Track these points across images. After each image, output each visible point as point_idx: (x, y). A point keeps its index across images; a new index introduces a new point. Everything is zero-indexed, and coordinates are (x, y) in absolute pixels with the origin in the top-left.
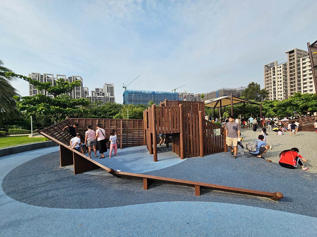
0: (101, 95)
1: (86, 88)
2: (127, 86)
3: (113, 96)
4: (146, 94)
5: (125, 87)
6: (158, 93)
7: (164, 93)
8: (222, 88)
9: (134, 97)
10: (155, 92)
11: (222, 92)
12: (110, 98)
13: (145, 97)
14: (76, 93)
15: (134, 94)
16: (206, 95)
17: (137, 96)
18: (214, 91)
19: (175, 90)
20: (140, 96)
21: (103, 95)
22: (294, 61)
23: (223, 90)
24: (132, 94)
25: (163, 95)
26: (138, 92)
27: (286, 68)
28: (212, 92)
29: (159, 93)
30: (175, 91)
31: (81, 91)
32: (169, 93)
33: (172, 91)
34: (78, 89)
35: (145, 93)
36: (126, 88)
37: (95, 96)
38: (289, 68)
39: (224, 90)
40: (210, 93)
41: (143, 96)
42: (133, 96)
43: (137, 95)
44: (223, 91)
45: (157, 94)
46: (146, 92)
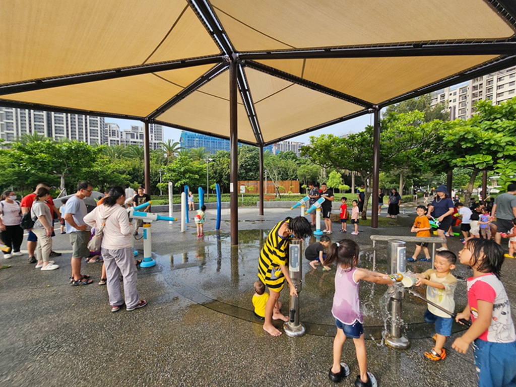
0: (137, 138)
1: (115, 124)
3: (161, 140)
9: (197, 143)
12: (155, 144)
13: (218, 144)
14: (90, 133)
15: (197, 139)
17: (203, 143)
20: (209, 142)
21: (140, 139)
22: (480, 83)
24: (194, 138)
27: (466, 96)
31: (99, 129)
34: (94, 125)
37: (126, 138)
38: (470, 95)
41: (214, 142)
42: (195, 142)
43: (203, 140)
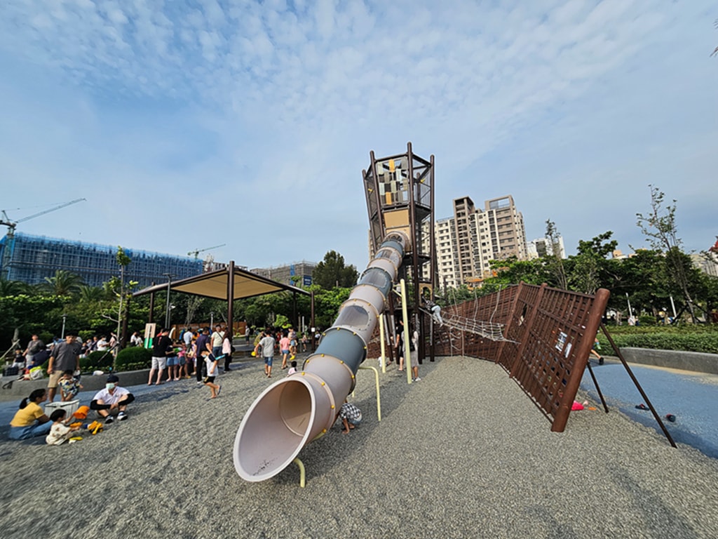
2: (22, 220)
4: (98, 255)
5: (12, 223)
6: (141, 256)
7: (163, 258)
8: (302, 260)
9: (43, 258)
10: (133, 251)
11: (301, 268)
13: (93, 262)
15: (46, 251)
16: (269, 272)
18: (287, 265)
19: (197, 253)
20: (75, 257)
23: (302, 265)
24: (38, 248)
25: (159, 262)
26: (68, 246)
28: (283, 266)
29: (144, 255)
30: (196, 255)
32: (178, 260)
33: (189, 254)
35: (95, 250)
36: (12, 226)
39: (305, 265)
40: (279, 269)
42: (40, 255)
44: (304, 268)
45: (137, 258)
46: (98, 249)
